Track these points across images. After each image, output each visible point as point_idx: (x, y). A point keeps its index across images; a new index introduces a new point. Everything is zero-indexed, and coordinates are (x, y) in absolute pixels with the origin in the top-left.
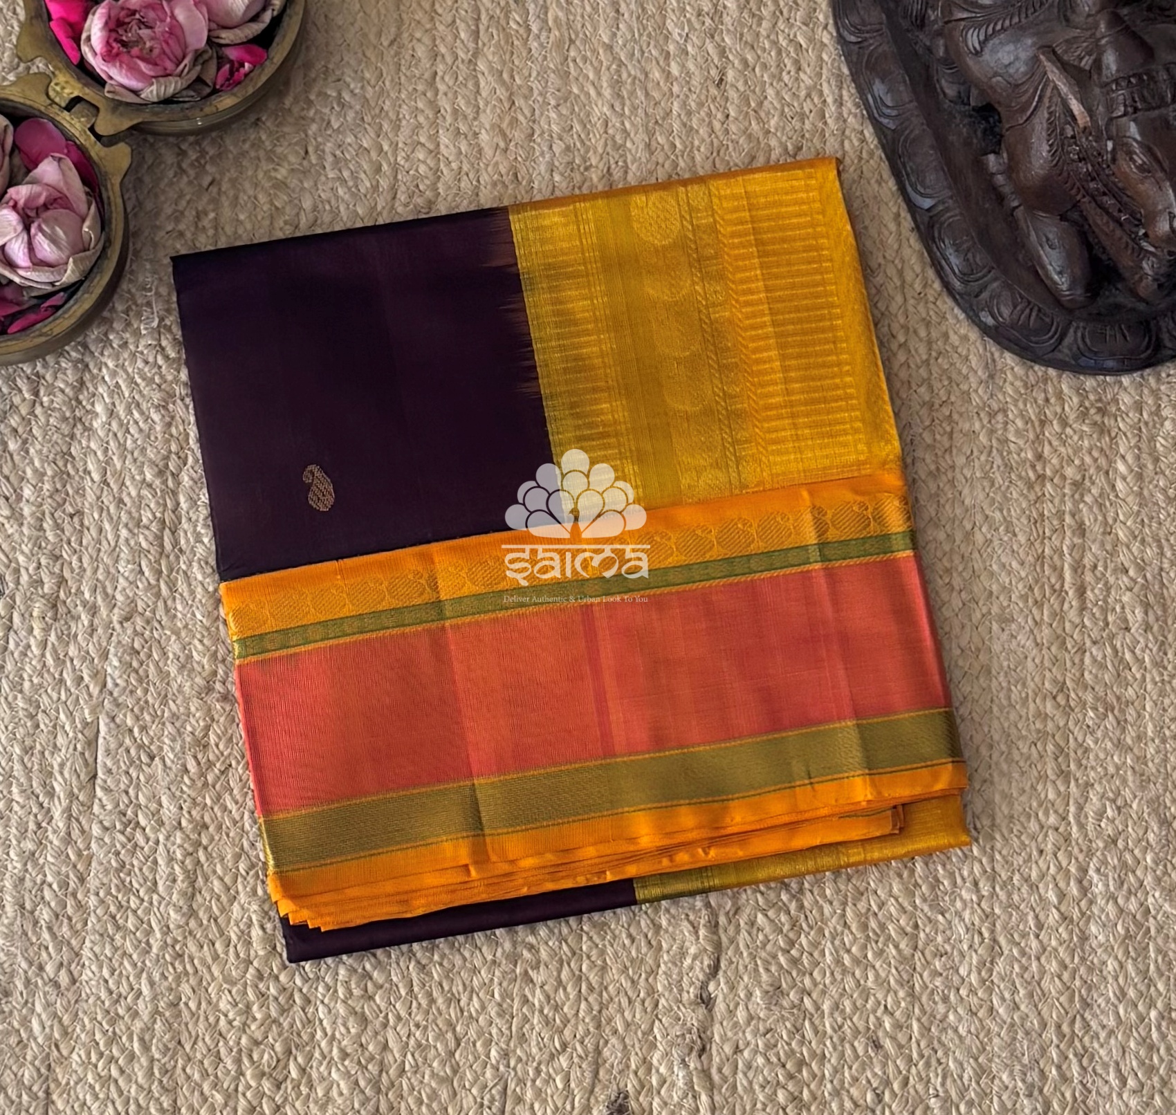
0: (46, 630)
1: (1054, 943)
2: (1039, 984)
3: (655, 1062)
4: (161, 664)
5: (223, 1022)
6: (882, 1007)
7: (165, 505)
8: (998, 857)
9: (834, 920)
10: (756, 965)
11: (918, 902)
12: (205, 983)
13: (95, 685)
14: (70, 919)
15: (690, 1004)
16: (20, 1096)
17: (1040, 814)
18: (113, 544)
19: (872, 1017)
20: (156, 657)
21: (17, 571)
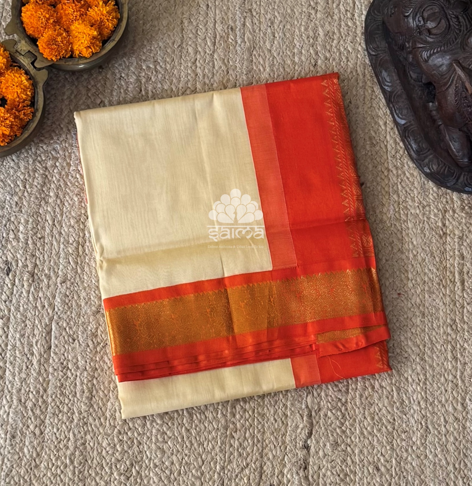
0: (30, 285)
1: (452, 429)
2: (446, 446)
3: (285, 472)
4: (78, 301)
5: (104, 452)
6: (380, 453)
7: (79, 235)
8: (428, 391)
9: (360, 416)
10: (328, 433)
11: (395, 410)
12: (96, 435)
13: (51, 309)
14: (40, 407)
15: (300, 448)
16: (20, 481)
17: (446, 375)
18: (57, 251)
19: (376, 457)
20: (75, 298)
21: (17, 261)
